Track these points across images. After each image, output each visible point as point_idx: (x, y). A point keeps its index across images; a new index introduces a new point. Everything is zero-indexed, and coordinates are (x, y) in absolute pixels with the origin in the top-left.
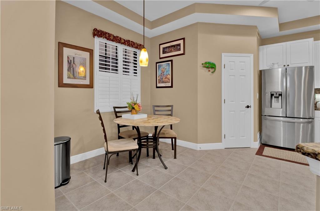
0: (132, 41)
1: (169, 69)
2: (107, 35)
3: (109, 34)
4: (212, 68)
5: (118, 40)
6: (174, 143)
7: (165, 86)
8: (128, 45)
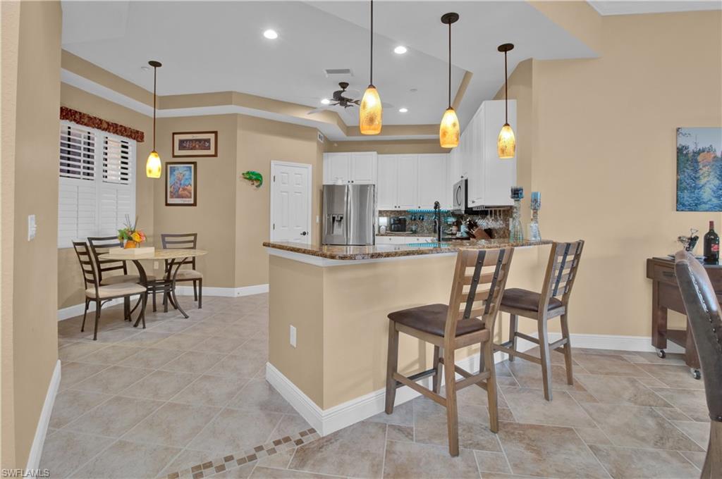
0: (121, 126)
1: (191, 175)
2: (78, 116)
3: (80, 113)
4: (257, 180)
5: (97, 123)
6: (198, 294)
7: (183, 202)
8: (114, 133)
